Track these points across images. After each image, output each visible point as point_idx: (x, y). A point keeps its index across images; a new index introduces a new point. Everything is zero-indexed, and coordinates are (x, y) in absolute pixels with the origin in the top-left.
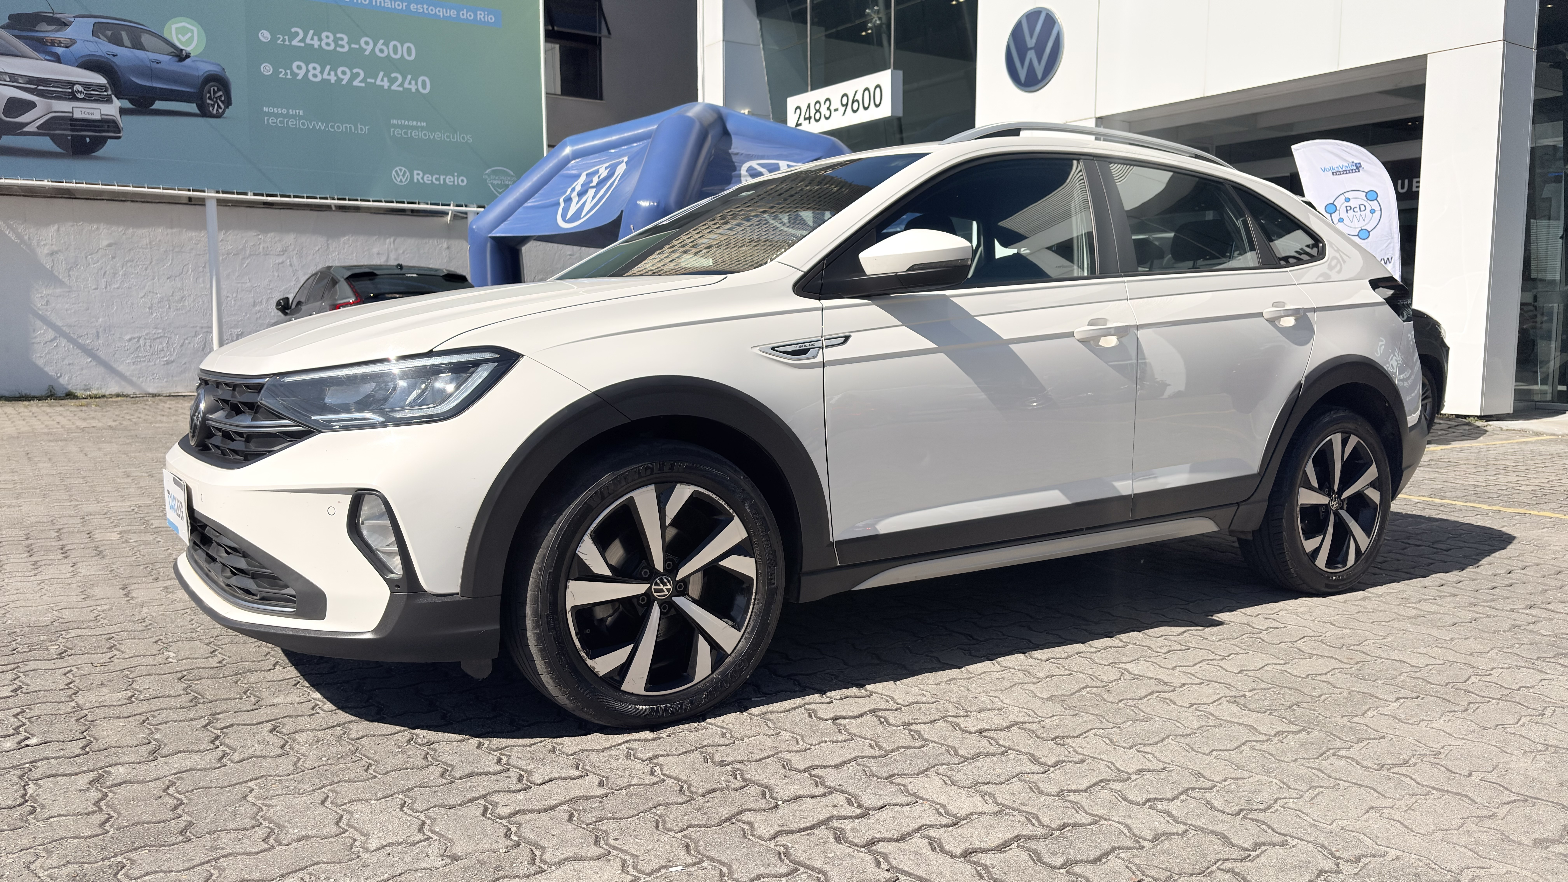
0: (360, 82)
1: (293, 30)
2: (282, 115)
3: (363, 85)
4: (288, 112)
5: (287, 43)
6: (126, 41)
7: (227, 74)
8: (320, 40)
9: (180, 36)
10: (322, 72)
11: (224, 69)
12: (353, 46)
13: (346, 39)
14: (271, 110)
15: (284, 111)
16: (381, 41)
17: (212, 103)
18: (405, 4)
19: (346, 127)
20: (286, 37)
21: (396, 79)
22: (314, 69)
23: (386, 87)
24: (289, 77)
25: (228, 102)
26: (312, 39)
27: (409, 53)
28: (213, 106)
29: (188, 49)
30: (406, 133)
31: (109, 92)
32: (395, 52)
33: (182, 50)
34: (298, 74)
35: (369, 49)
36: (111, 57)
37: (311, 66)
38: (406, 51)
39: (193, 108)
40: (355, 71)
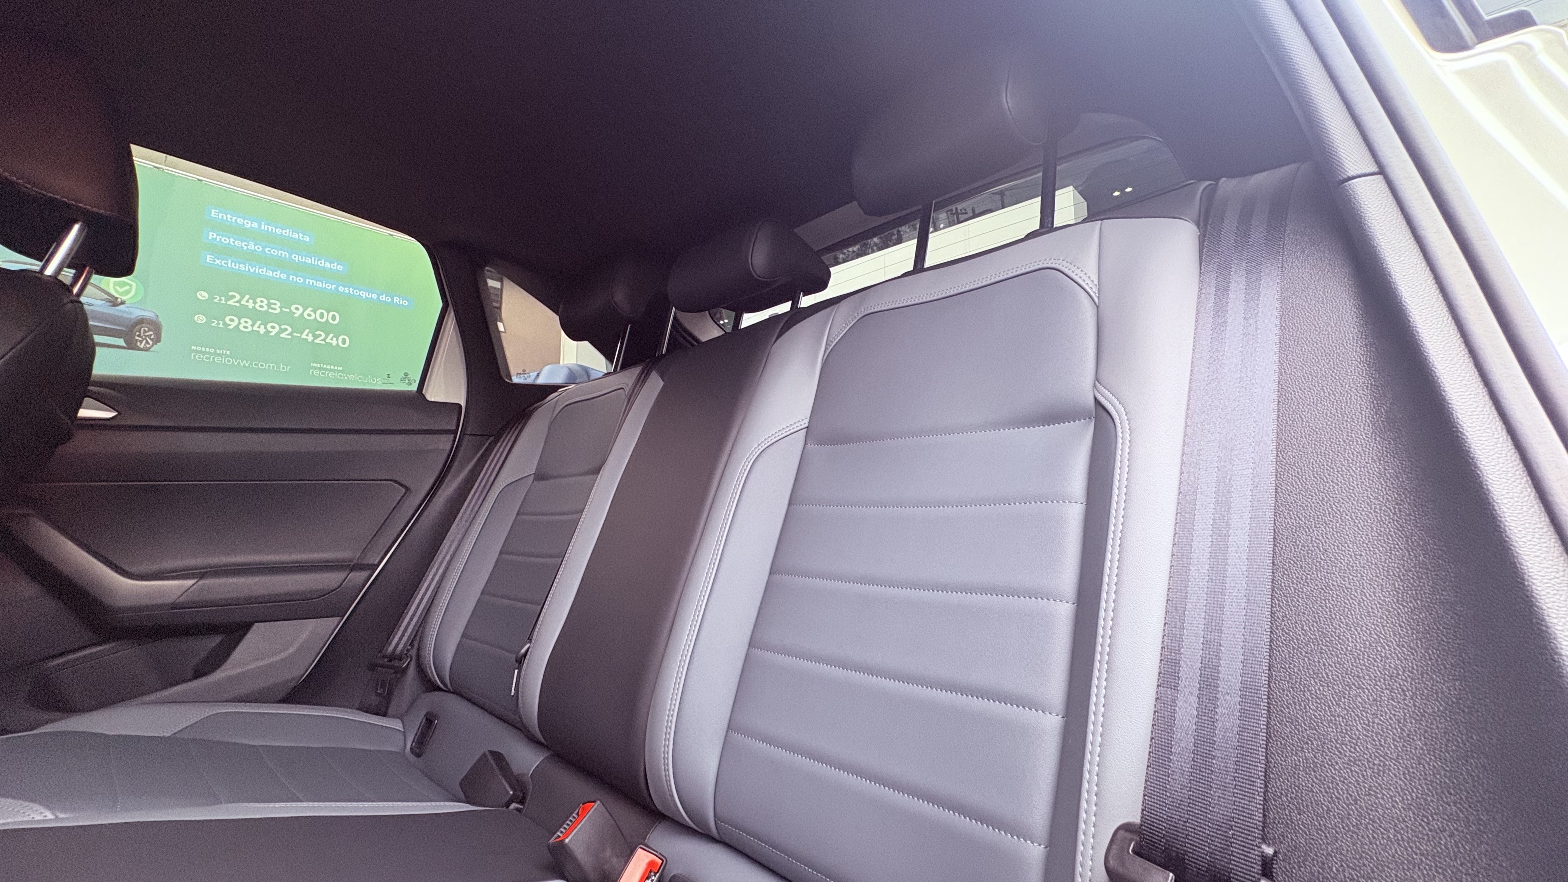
0: (288, 335)
1: (231, 294)
2: (209, 353)
3: (289, 337)
4: (215, 351)
5: (223, 302)
7: (160, 320)
8: (255, 303)
9: (117, 288)
10: (252, 326)
11: (157, 316)
12: (284, 309)
13: (279, 304)
14: (199, 348)
15: (212, 350)
16: (310, 309)
17: (141, 339)
18: (334, 286)
19: (269, 366)
20: (223, 298)
21: (320, 335)
22: (246, 322)
23: (310, 340)
24: (221, 326)
25: (157, 340)
26: (247, 301)
27: (334, 318)
28: (141, 342)
30: (323, 374)
32: (322, 317)
33: (117, 298)
34: (230, 325)
35: (298, 313)
37: (243, 320)
38: (332, 318)
39: (121, 342)
40: (283, 327)
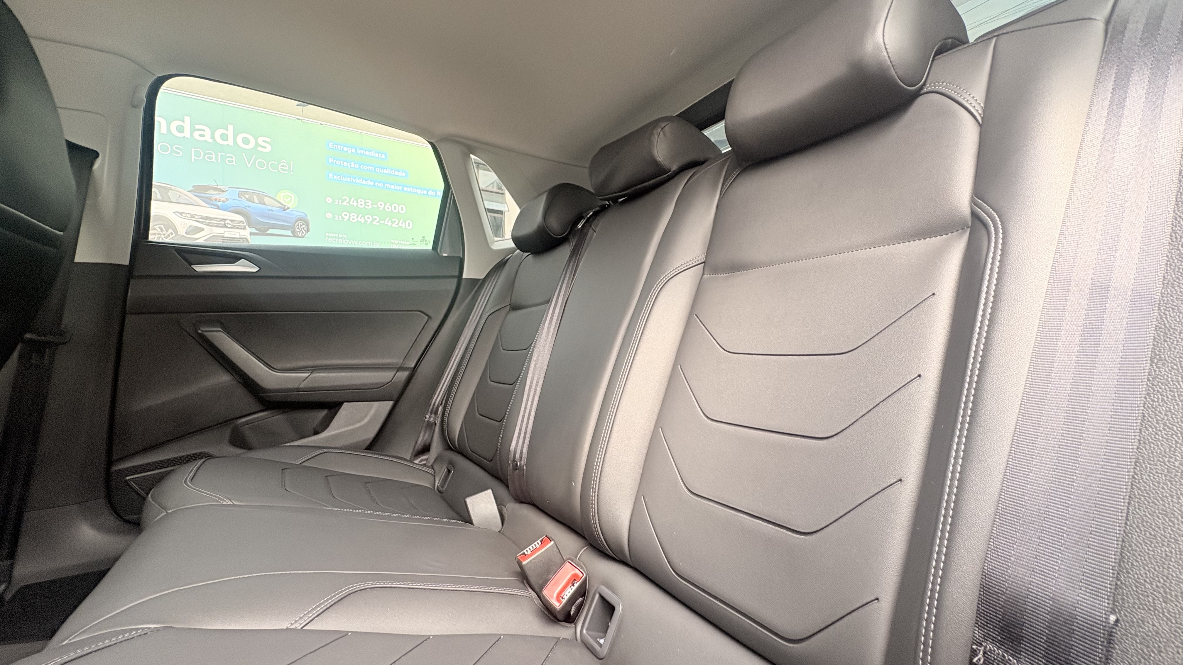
0: (377, 222)
2: (335, 237)
4: (339, 236)
5: (340, 203)
6: (256, 201)
7: (308, 217)
8: (357, 202)
9: (285, 199)
10: (357, 218)
11: (306, 215)
12: (374, 206)
13: (370, 202)
14: (330, 235)
15: (337, 235)
16: (389, 204)
17: (299, 230)
20: (340, 201)
21: (395, 221)
22: (353, 216)
24: (340, 219)
25: (308, 231)
26: (353, 202)
27: (402, 210)
28: (300, 232)
29: (289, 205)
31: (245, 224)
32: (395, 209)
33: (285, 205)
35: (382, 207)
36: (247, 208)
37: (351, 215)
38: (400, 209)
39: (289, 233)
40: (374, 217)
